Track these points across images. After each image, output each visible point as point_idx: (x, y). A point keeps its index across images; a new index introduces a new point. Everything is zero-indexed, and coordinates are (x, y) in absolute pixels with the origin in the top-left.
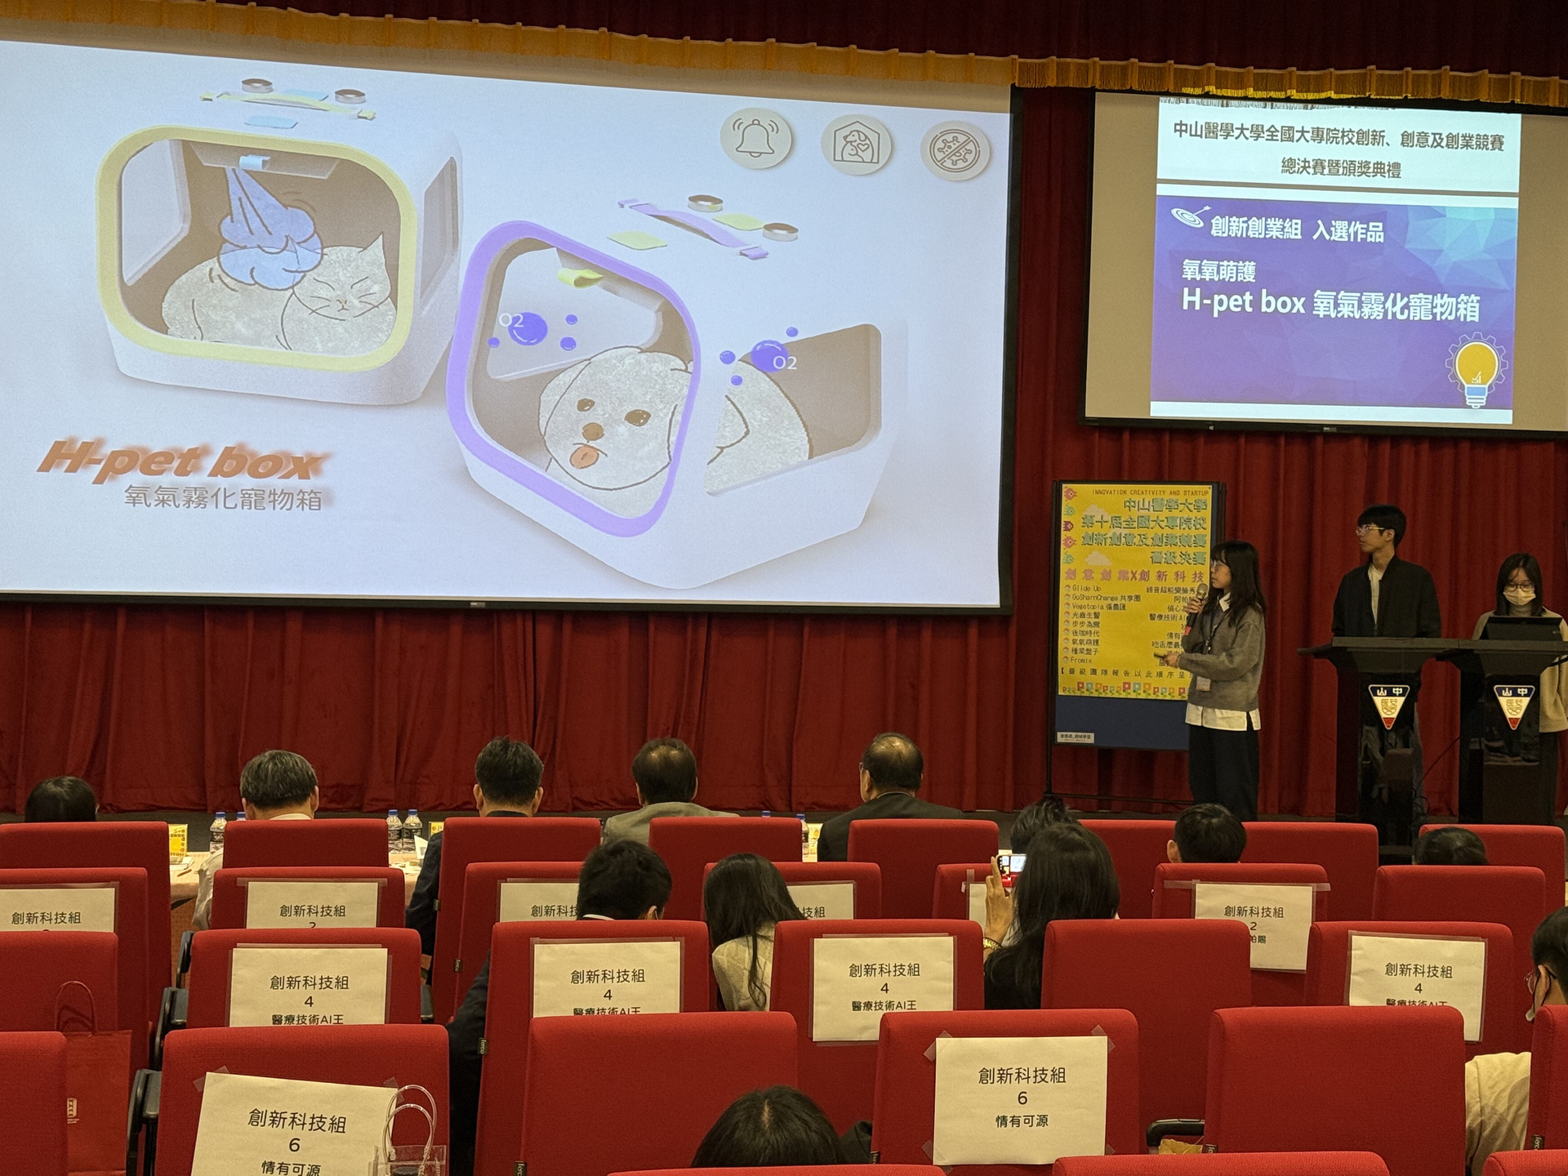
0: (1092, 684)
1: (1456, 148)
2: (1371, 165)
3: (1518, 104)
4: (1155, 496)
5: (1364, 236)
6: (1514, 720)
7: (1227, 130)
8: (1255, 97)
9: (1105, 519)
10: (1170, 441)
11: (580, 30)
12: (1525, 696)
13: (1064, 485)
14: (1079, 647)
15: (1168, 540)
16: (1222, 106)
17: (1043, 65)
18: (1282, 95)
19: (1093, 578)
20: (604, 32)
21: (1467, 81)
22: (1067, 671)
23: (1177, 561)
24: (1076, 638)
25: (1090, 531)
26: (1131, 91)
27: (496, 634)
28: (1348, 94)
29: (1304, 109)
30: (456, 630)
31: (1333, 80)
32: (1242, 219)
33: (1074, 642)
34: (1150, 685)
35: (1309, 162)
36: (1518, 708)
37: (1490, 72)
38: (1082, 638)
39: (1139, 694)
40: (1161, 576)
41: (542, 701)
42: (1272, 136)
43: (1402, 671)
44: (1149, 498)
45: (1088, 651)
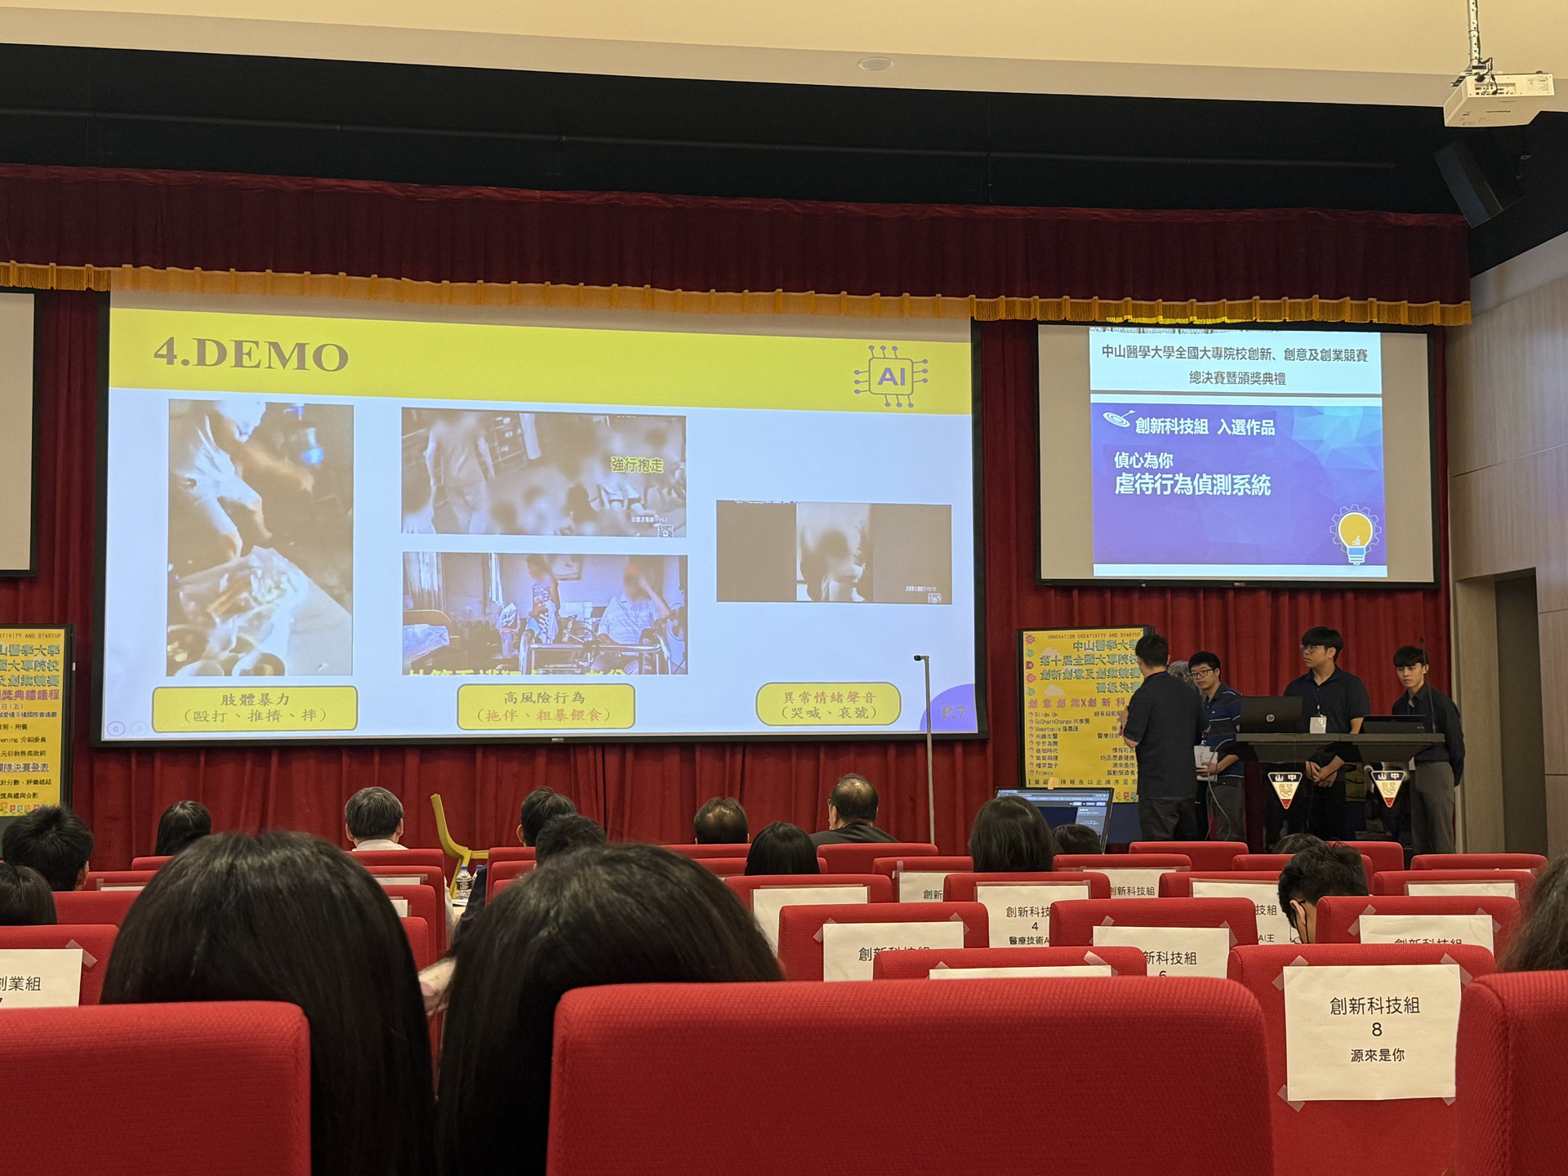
1: (1329, 360)
2: (1261, 376)
3: (1375, 324)
4: (1098, 638)
5: (1259, 431)
6: (1389, 800)
7: (1145, 351)
8: (1165, 323)
9: (1058, 658)
10: (1112, 597)
11: (629, 288)
12: (1397, 779)
13: (1024, 633)
14: (1042, 762)
15: (1111, 674)
16: (1140, 333)
17: (996, 302)
18: (1185, 321)
19: (1050, 706)
21: (1333, 308)
23: (1118, 690)
24: (1039, 755)
25: (1047, 668)
26: (1065, 322)
27: (572, 763)
28: (1239, 319)
29: (1207, 333)
30: (541, 760)
31: (1227, 310)
32: (1160, 420)
33: (1038, 758)
35: (1211, 374)
36: (1392, 790)
37: (1351, 299)
38: (1044, 755)
40: (1105, 702)
41: (611, 815)
42: (1181, 354)
43: (1295, 761)
44: (1093, 640)
45: (1050, 766)
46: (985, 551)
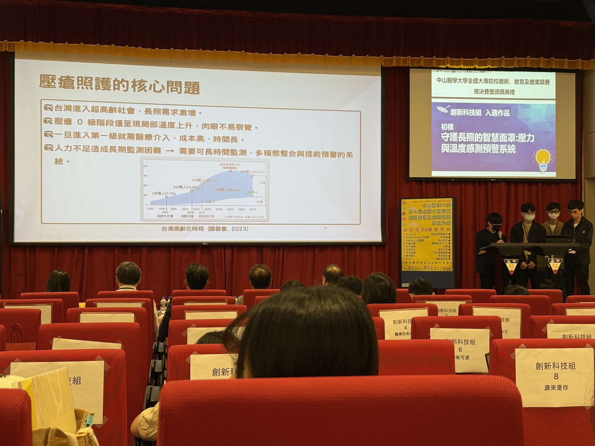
0: (413, 267)
1: (534, 84)
2: (504, 91)
3: (554, 68)
4: (433, 202)
5: (503, 114)
6: (555, 271)
7: (455, 80)
8: (464, 68)
9: (416, 211)
10: (439, 185)
11: (235, 52)
12: (559, 262)
13: (402, 200)
14: (409, 254)
15: (438, 217)
16: (453, 72)
17: (391, 59)
18: (473, 67)
19: (413, 231)
20: (243, 52)
21: (536, 62)
22: (405, 263)
23: (441, 224)
24: (407, 251)
25: (411, 215)
26: (421, 67)
27: (211, 253)
28: (496, 66)
29: (482, 72)
30: (198, 252)
31: (490, 62)
32: (461, 110)
33: (407, 253)
34: (433, 266)
35: (483, 90)
36: (556, 267)
37: (544, 58)
38: (410, 251)
39: (429, 270)
40: (436, 229)
41: (228, 276)
42: (470, 82)
43: (515, 255)
44: (431, 203)
45: (412, 256)
46: (386, 165)
